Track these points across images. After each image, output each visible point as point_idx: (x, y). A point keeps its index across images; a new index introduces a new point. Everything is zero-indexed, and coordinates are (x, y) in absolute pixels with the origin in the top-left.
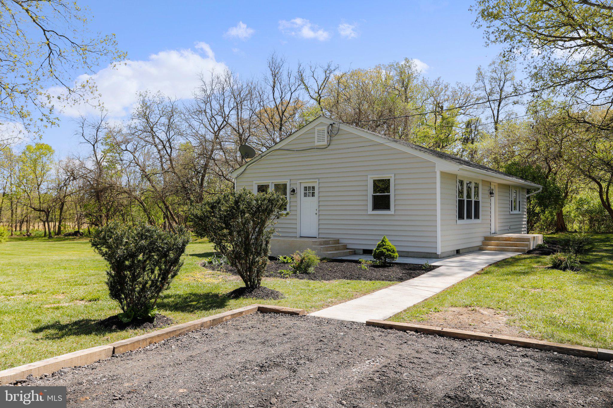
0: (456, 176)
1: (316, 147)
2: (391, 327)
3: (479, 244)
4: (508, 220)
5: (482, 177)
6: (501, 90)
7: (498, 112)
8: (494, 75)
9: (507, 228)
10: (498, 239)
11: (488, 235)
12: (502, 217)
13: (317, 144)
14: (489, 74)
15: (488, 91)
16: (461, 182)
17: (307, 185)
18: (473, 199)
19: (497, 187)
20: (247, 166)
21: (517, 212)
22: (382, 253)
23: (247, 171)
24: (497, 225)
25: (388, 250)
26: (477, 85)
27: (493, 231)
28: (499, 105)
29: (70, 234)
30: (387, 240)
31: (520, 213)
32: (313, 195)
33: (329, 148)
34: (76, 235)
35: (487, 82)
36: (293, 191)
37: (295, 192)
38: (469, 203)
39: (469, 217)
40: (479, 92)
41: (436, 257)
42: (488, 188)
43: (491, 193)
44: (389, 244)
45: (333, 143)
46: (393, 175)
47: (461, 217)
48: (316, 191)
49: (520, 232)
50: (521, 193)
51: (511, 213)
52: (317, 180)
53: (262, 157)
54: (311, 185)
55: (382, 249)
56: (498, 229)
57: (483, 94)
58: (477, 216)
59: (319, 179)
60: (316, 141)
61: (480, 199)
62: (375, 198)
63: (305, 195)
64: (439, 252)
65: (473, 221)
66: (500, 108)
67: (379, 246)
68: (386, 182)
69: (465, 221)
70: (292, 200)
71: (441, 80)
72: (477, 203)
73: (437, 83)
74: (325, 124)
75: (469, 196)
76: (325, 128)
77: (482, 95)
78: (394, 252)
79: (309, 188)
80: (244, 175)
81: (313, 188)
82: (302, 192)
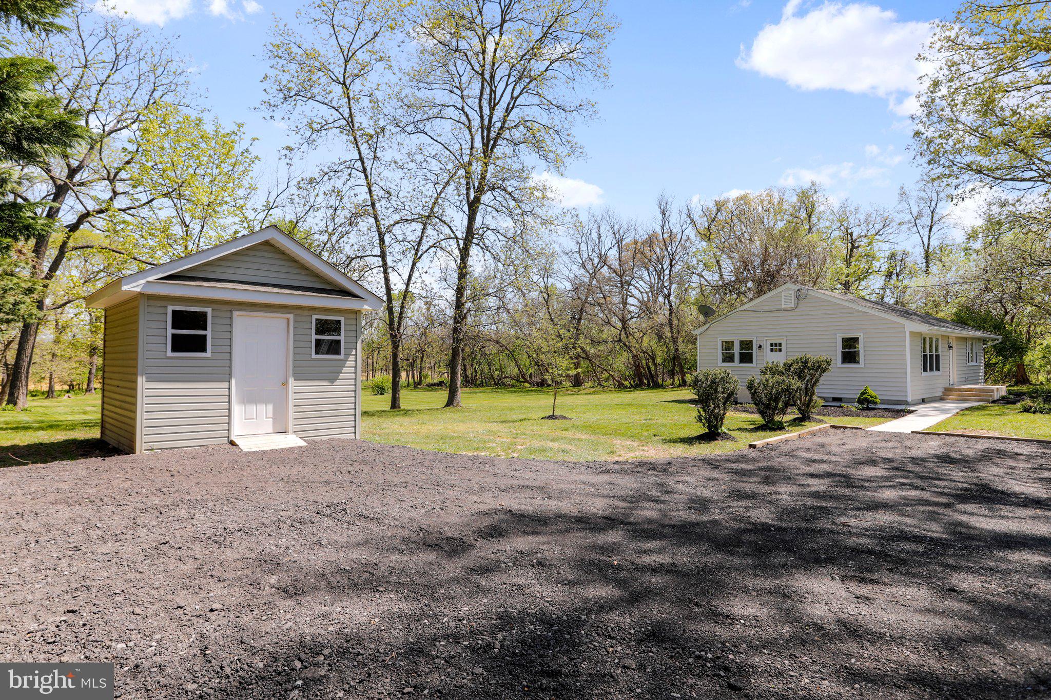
0: (921, 334)
1: (783, 309)
2: (929, 434)
3: (940, 394)
4: (967, 372)
5: (941, 333)
6: (932, 213)
7: (929, 238)
8: (923, 194)
9: (964, 379)
10: (960, 390)
11: (947, 386)
12: (960, 369)
13: (784, 306)
14: (915, 193)
15: (915, 214)
16: (924, 339)
17: (774, 342)
18: (934, 353)
19: (954, 340)
20: (710, 325)
21: (974, 364)
22: (866, 399)
23: (710, 329)
24: (956, 376)
25: (872, 397)
26: (899, 207)
27: (951, 383)
28: (930, 231)
29: (434, 385)
30: (869, 389)
31: (977, 364)
32: (780, 350)
33: (797, 310)
34: (442, 386)
35: (912, 202)
36: (760, 346)
37: (763, 347)
38: (931, 356)
39: (931, 370)
40: (902, 215)
41: (908, 404)
42: (947, 342)
43: (950, 347)
44: (871, 391)
45: (799, 305)
46: (862, 334)
47: (925, 370)
48: (783, 347)
49: (977, 383)
50: (978, 344)
51: (969, 364)
52: (784, 338)
53: (726, 317)
54: (778, 342)
55: (866, 396)
56: (956, 380)
57: (909, 217)
58: (938, 369)
59: (786, 336)
60: (783, 303)
61: (940, 353)
62: (844, 354)
63: (772, 350)
64: (909, 400)
65: (935, 373)
66: (932, 234)
67: (862, 394)
68: (856, 340)
69: (929, 373)
70: (758, 354)
71: (849, 202)
72: (938, 356)
73: (844, 206)
74: (793, 290)
75: (931, 351)
76: (793, 293)
77: (906, 219)
78: (876, 398)
79: (776, 345)
80: (708, 332)
81: (780, 344)
82: (769, 347)
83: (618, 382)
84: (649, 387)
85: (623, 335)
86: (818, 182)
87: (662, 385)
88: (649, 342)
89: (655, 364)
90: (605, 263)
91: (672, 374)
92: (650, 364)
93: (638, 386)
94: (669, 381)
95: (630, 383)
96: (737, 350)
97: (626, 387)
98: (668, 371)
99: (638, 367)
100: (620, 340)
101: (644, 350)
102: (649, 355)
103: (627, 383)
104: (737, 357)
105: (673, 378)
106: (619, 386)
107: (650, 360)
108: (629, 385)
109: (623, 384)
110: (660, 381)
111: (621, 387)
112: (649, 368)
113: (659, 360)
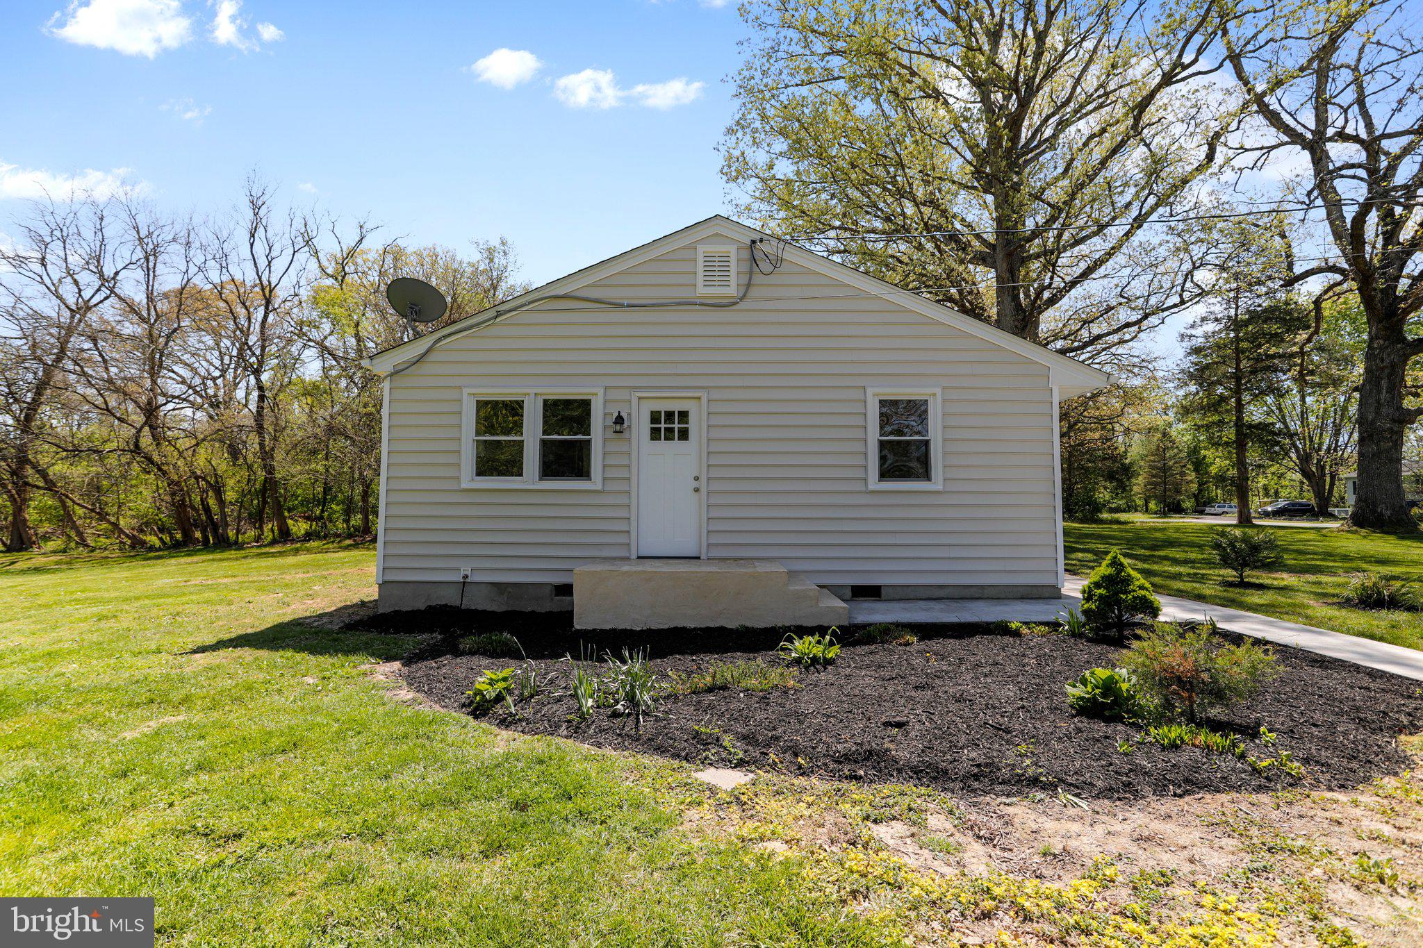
1: (698, 301)
13: (702, 290)
17: (663, 407)
20: (439, 340)
23: (432, 357)
32: (684, 435)
33: (741, 306)
36: (619, 420)
37: (625, 425)
45: (754, 292)
46: (938, 392)
48: (693, 426)
52: (703, 395)
53: (499, 314)
54: (676, 407)
59: (704, 389)
60: (700, 281)
62: (885, 450)
63: (655, 435)
68: (917, 409)
70: (611, 447)
79: (670, 416)
80: (425, 368)
81: (684, 416)
82: (646, 426)
83: (133, 538)
84: (206, 547)
85: (146, 440)
86: (510, 242)
87: (236, 542)
88: (212, 458)
89: (221, 502)
90: (112, 292)
91: (257, 519)
92: (212, 502)
93: (176, 547)
94: (252, 533)
95: (161, 539)
96: (532, 434)
97: (151, 548)
98: (250, 515)
99: (180, 507)
100: (137, 448)
101: (199, 473)
102: (208, 482)
103: (153, 540)
104: (532, 458)
105: (261, 528)
106: (133, 547)
107: (211, 493)
108: (158, 543)
109: (143, 543)
110: (231, 534)
111: (137, 548)
112: (207, 509)
113: (230, 496)
